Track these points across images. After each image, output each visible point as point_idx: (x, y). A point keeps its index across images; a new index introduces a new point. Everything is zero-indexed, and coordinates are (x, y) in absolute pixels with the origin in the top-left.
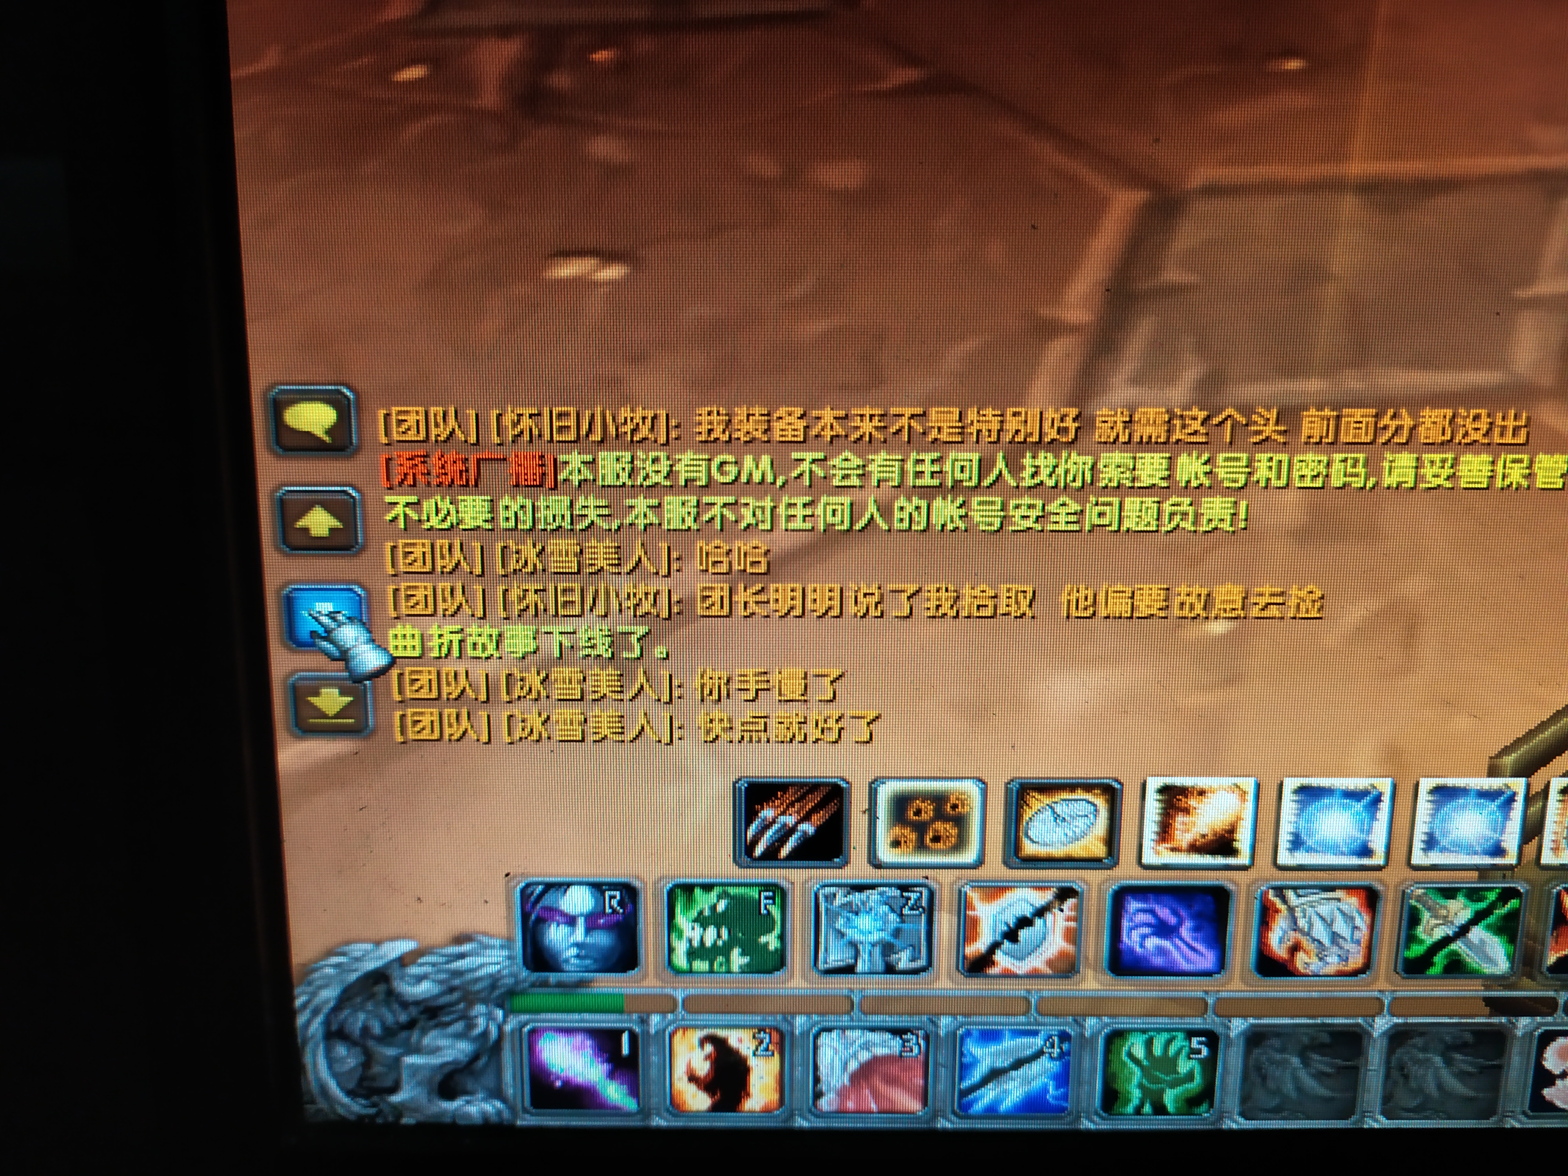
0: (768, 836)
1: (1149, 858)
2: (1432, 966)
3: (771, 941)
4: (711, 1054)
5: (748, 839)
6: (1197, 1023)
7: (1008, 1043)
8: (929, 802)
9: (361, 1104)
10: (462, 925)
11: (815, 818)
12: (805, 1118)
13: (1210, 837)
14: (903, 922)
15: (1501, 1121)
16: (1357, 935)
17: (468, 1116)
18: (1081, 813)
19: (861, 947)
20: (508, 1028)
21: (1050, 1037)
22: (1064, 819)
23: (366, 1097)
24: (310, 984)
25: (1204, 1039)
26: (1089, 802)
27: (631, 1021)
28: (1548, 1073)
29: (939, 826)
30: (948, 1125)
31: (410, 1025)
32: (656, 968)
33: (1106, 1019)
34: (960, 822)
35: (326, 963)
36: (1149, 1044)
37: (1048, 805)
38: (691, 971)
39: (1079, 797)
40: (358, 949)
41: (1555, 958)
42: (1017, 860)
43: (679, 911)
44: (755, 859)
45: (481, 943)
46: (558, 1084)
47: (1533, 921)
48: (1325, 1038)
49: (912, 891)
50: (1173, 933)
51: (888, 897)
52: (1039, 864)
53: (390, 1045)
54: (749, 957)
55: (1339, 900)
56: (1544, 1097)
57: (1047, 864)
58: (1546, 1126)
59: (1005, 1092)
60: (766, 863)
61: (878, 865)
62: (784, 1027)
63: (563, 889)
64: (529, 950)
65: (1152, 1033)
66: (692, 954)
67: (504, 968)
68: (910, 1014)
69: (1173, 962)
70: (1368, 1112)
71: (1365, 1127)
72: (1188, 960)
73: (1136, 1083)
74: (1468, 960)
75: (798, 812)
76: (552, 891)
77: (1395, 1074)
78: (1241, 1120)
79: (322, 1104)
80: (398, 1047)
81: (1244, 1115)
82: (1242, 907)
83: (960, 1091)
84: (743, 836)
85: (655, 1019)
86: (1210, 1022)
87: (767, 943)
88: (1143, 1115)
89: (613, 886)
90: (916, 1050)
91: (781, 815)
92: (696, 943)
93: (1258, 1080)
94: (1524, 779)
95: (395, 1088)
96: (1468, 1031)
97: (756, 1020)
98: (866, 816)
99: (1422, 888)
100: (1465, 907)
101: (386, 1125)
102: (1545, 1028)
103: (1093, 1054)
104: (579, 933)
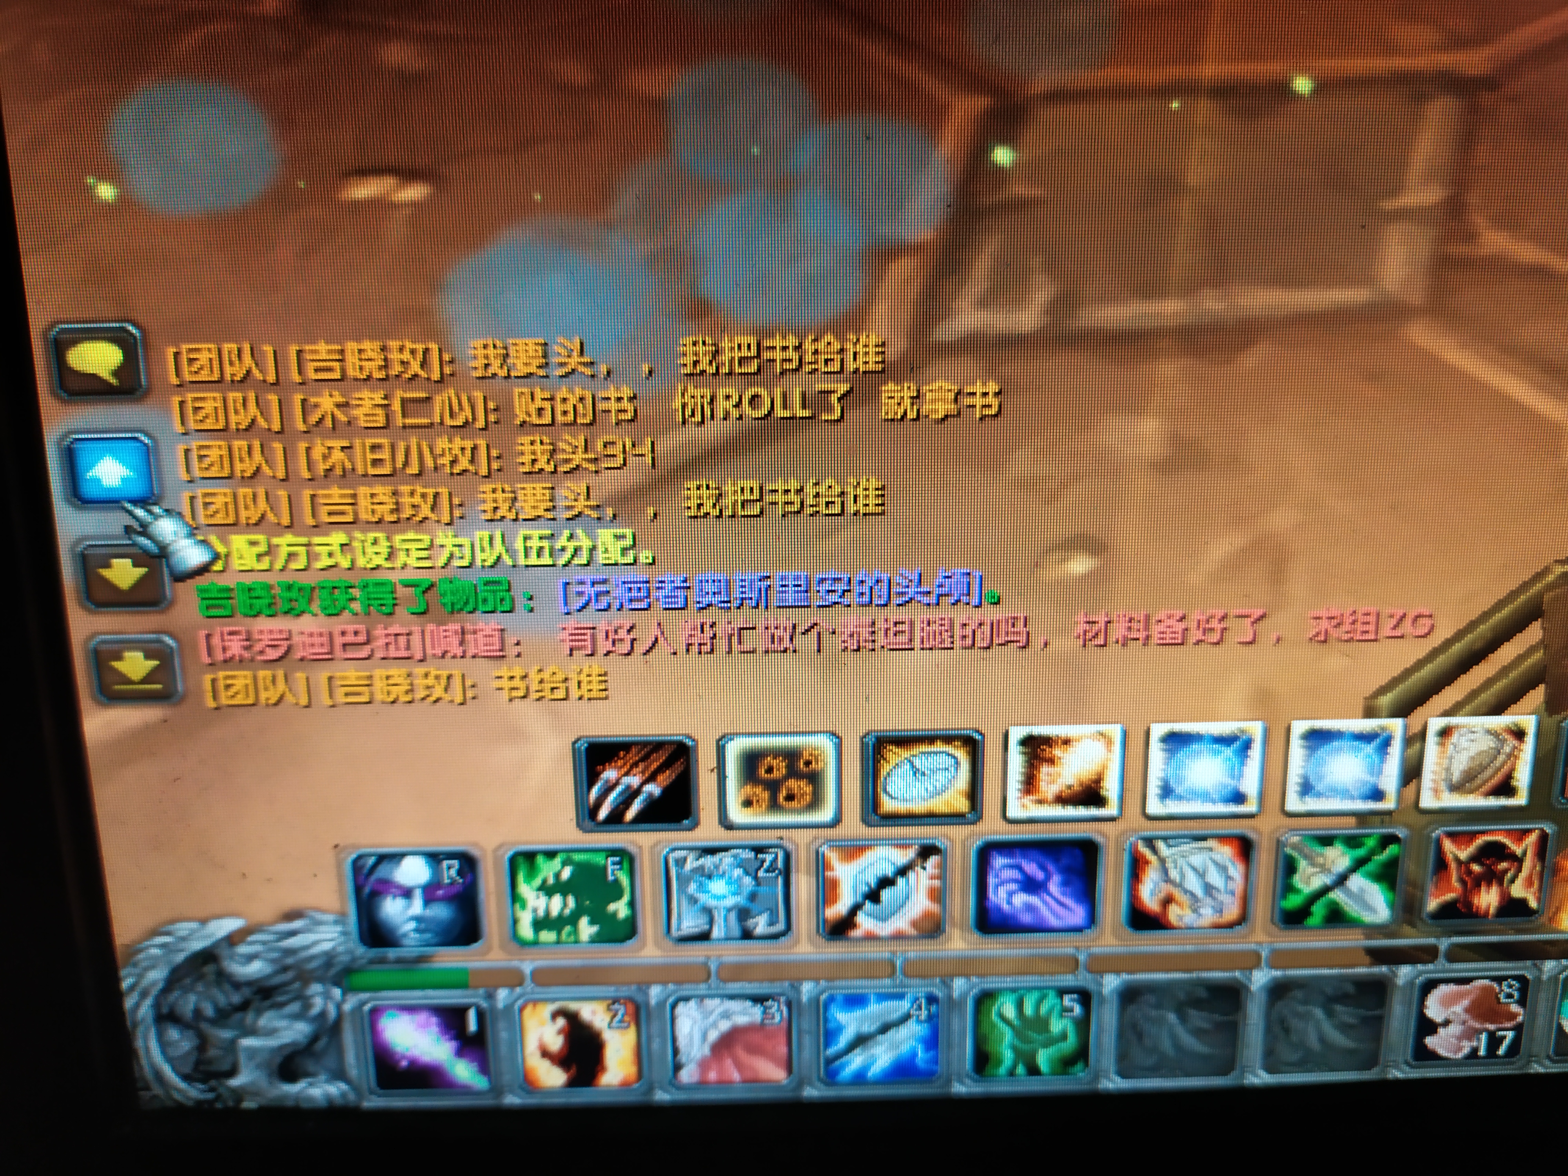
0: (612, 798)
1: (1014, 811)
2: (1311, 916)
3: (620, 908)
5: (591, 801)
6: (1068, 980)
7: (874, 1008)
8: (781, 758)
9: (198, 1089)
10: (291, 901)
11: (661, 778)
12: (665, 1091)
13: (1077, 788)
14: (758, 884)
15: (1383, 1072)
16: (1232, 885)
17: (310, 1099)
18: (941, 767)
19: (715, 913)
20: (347, 1007)
22: (923, 773)
23: (204, 1081)
24: (135, 965)
25: (1075, 996)
26: (949, 755)
27: (477, 997)
28: (1430, 1021)
29: (792, 783)
30: (815, 1094)
31: (244, 1006)
32: (500, 940)
33: (974, 979)
34: (815, 779)
35: (151, 943)
36: (1020, 1004)
38: (537, 942)
39: (938, 750)
41: (1436, 904)
42: (876, 817)
43: (522, 879)
44: (599, 823)
45: (312, 918)
46: (404, 1063)
47: (1412, 869)
48: (1203, 993)
49: (766, 853)
50: (1041, 888)
51: (742, 860)
52: (900, 821)
53: (224, 1026)
54: (598, 926)
55: (1211, 849)
56: (1426, 1046)
57: (906, 821)
58: (1430, 1076)
59: (872, 1056)
60: (612, 827)
61: (730, 827)
62: (639, 998)
63: (397, 860)
64: (365, 925)
65: (1023, 992)
66: (539, 924)
67: (340, 944)
68: (772, 980)
69: (1042, 918)
70: (1249, 1068)
71: (1246, 1083)
72: (1056, 915)
73: (1007, 1044)
74: (1348, 909)
75: (643, 772)
76: (385, 862)
77: (1276, 1028)
78: (1118, 1079)
79: (157, 1090)
80: (233, 1029)
81: (1119, 1074)
82: (1112, 859)
83: (826, 1058)
84: (586, 797)
85: (502, 995)
86: (1082, 979)
87: (617, 910)
88: (1016, 1076)
89: (451, 856)
90: (777, 1018)
91: (624, 776)
92: (541, 913)
93: (1134, 1038)
94: (1401, 720)
95: (233, 1072)
96: (1349, 981)
97: (610, 991)
98: (714, 775)
99: (1297, 835)
100: (1343, 854)
101: (227, 1111)
102: (1426, 976)
103: (962, 1015)
104: (417, 906)
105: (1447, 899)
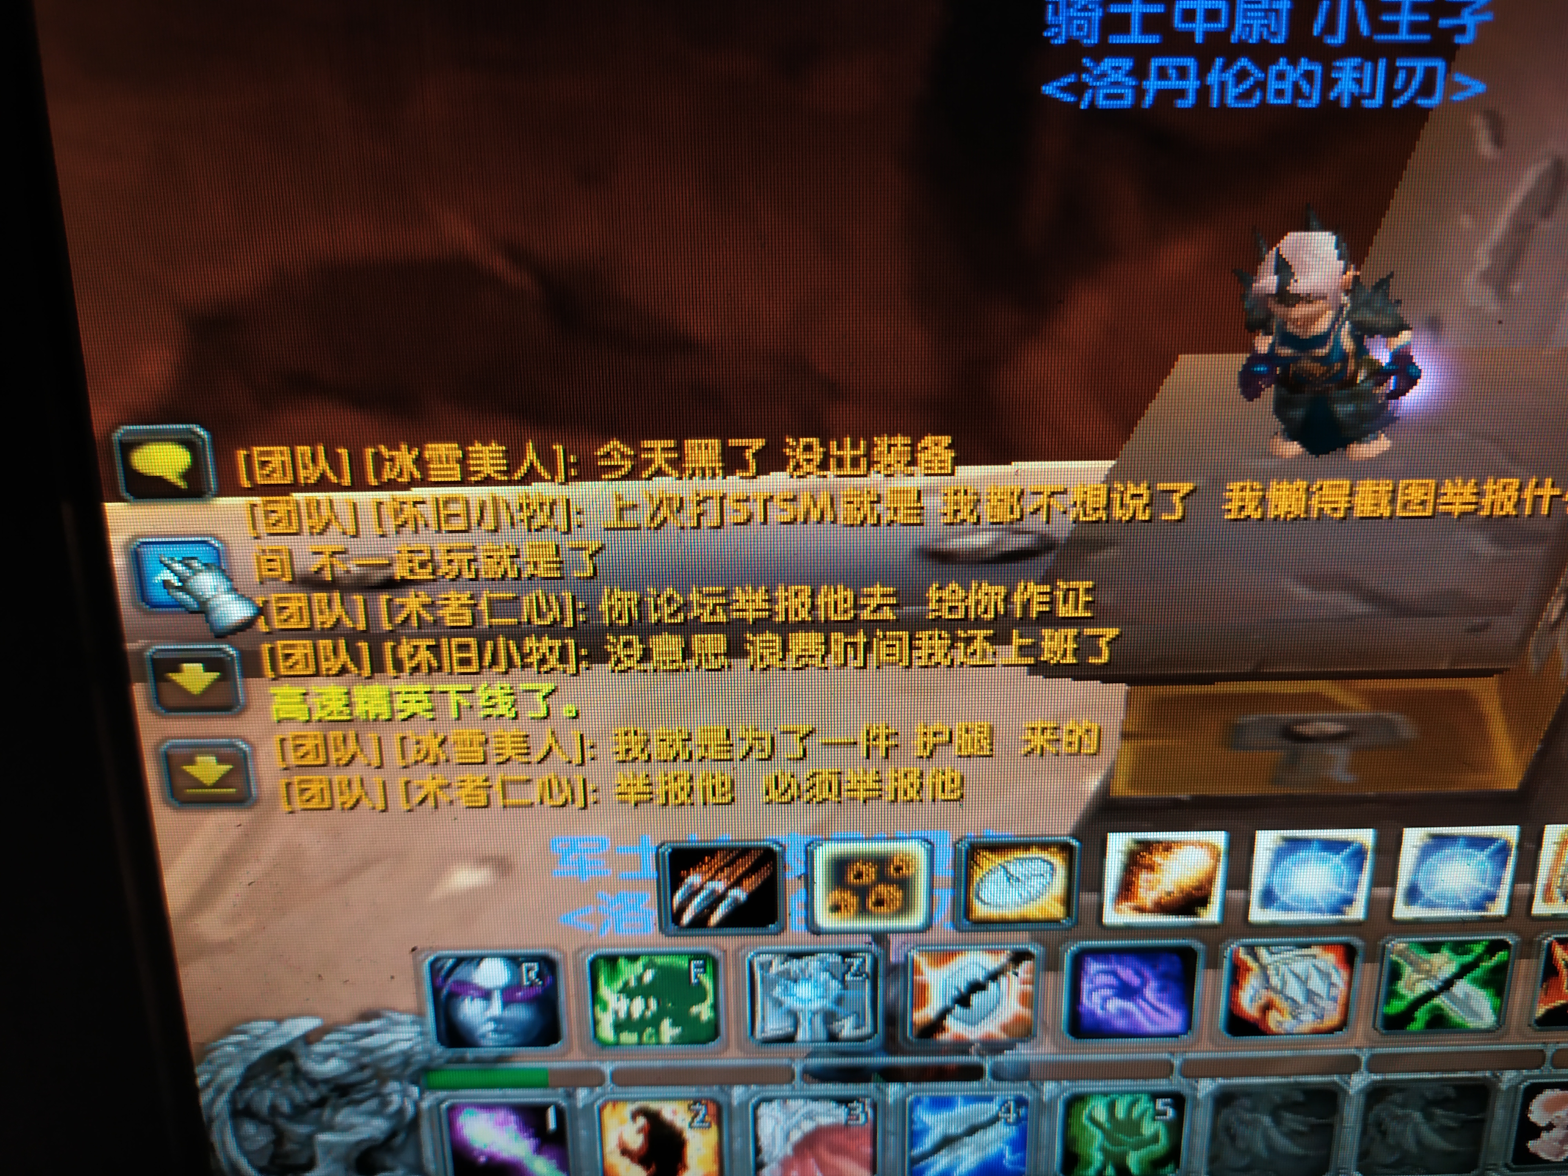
0: (696, 903)
1: (1110, 918)
2: (1413, 1022)
3: (704, 1011)
4: (644, 1126)
5: (675, 906)
6: (1162, 1085)
7: (961, 1110)
8: (870, 864)
10: (366, 1002)
11: (746, 883)
13: (1176, 894)
14: (845, 988)
16: (1334, 992)
18: (1036, 873)
19: (801, 1016)
20: (425, 1105)
22: (1018, 879)
24: (210, 1062)
25: (1169, 1100)
26: (1044, 861)
27: (556, 1095)
28: (1534, 1125)
29: (882, 889)
31: (321, 1103)
32: (581, 1041)
33: (1065, 1084)
34: (905, 884)
35: (227, 1041)
36: (1111, 1107)
38: (617, 1043)
39: (1034, 856)
41: (1543, 1010)
42: (968, 923)
43: (603, 982)
44: (683, 927)
45: (390, 1019)
46: (482, 1159)
48: (1299, 1096)
49: (854, 957)
50: (1136, 993)
51: (829, 964)
52: (991, 927)
53: (301, 1122)
54: (680, 1028)
55: (1314, 957)
56: (1528, 1150)
57: (998, 927)
59: (958, 1157)
60: (697, 931)
61: (817, 932)
62: (721, 1098)
63: (476, 962)
64: (443, 1026)
65: (1114, 1096)
66: (619, 1027)
67: (417, 1044)
69: (1136, 1023)
70: (1342, 1169)
72: (1152, 1021)
73: (1097, 1145)
74: (1452, 1014)
75: (728, 878)
76: (463, 964)
77: (1372, 1131)
80: (310, 1124)
83: (911, 1158)
84: (669, 903)
85: (582, 1094)
86: (1176, 1083)
87: (700, 1013)
89: (531, 958)
90: (862, 1119)
91: (709, 881)
92: (622, 1015)
93: (1227, 1141)
94: (1518, 827)
95: (309, 1166)
96: (1449, 1086)
97: (692, 1091)
98: (802, 882)
99: (1403, 942)
100: (1450, 961)
102: (1531, 1081)
103: (1052, 1118)
104: (496, 1007)
105: (1556, 1004)
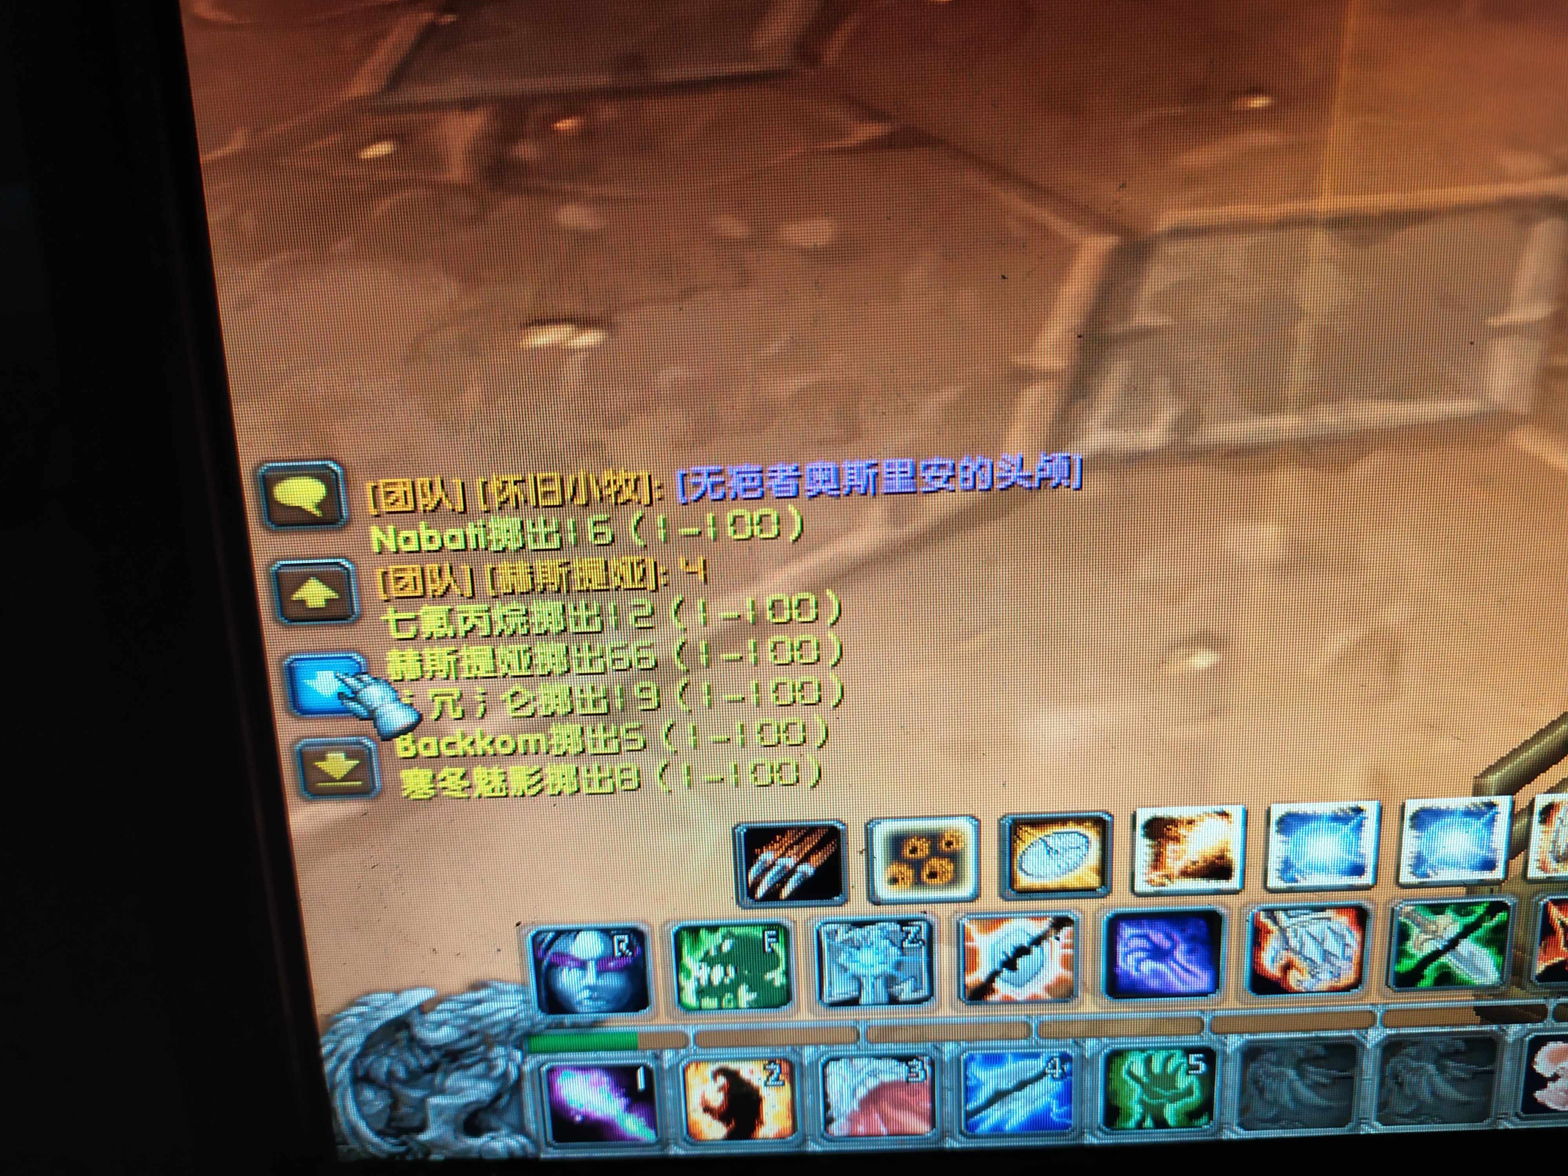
0: (769, 878)
1: (1141, 886)
2: (1423, 979)
3: (777, 977)
4: (724, 1085)
5: (750, 881)
6: (1194, 1041)
7: (1011, 1066)
8: (924, 840)
9: (392, 1143)
10: (476, 973)
11: (813, 859)
12: (817, 1143)
13: (1201, 864)
14: (903, 954)
15: (1494, 1122)
16: (1348, 952)
17: (493, 1151)
18: (1073, 845)
19: (864, 981)
20: (527, 1068)
21: (1052, 1058)
22: (1057, 851)
23: (396, 1136)
24: (334, 1033)
25: (1201, 1055)
26: (1080, 834)
27: (645, 1057)
28: (1540, 1076)
29: (935, 862)
30: (956, 1145)
31: (433, 1068)
32: (667, 1007)
33: (1105, 1040)
34: (955, 857)
35: (349, 1013)
36: (1148, 1062)
37: (1040, 839)
38: (700, 1009)
39: (1070, 830)
40: (378, 999)
41: (1543, 966)
42: (1013, 892)
43: (686, 952)
44: (757, 901)
45: (496, 989)
46: (578, 1118)
47: (1521, 933)
48: (1320, 1051)
49: (911, 926)
50: (1167, 956)
51: (888, 932)
52: (1034, 895)
53: (415, 1087)
54: (756, 993)
55: (1329, 919)
56: (1536, 1100)
57: (1041, 895)
58: (1538, 1126)
59: (1010, 1111)
60: (768, 904)
61: (877, 903)
62: (794, 1058)
63: (573, 935)
64: (543, 994)
65: (1151, 1052)
66: (701, 993)
67: (520, 1012)
68: (915, 1041)
69: (1169, 984)
70: (1364, 1119)
71: (1361, 1133)
72: (1183, 982)
73: (1136, 1099)
74: (1458, 972)
75: (797, 854)
76: (562, 937)
77: (1390, 1083)
78: (1241, 1131)
79: (354, 1145)
80: (423, 1088)
81: (1242, 1125)
82: (1235, 929)
83: (967, 1113)
84: (745, 878)
85: (668, 1055)
86: (1206, 1039)
87: (774, 979)
88: (1145, 1129)
89: (622, 931)
90: (922, 1075)
91: (780, 857)
92: (704, 982)
93: (1255, 1093)
94: (1509, 797)
95: (422, 1127)
96: (1459, 1039)
97: (766, 1052)
98: (863, 858)
99: (1411, 905)
100: (1454, 922)
101: (416, 1162)
102: (1536, 1034)
103: (1094, 1075)
104: (591, 977)
105: (1555, 961)
